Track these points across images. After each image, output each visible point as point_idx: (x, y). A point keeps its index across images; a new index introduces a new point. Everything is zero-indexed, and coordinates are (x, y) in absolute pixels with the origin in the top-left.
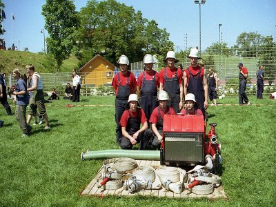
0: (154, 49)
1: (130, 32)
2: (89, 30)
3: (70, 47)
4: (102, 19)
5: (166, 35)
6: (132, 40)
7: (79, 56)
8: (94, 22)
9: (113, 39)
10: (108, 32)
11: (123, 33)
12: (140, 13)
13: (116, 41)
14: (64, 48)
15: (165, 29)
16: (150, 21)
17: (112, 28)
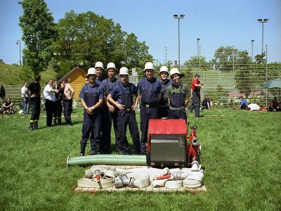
0: (133, 62)
1: (109, 45)
2: (66, 42)
3: (48, 59)
4: (80, 31)
5: (145, 48)
6: (112, 53)
7: (57, 68)
8: (72, 35)
9: (92, 51)
10: (87, 45)
11: (102, 46)
12: (119, 27)
13: (95, 53)
14: (41, 60)
15: (144, 42)
16: (129, 34)
17: (90, 41)
